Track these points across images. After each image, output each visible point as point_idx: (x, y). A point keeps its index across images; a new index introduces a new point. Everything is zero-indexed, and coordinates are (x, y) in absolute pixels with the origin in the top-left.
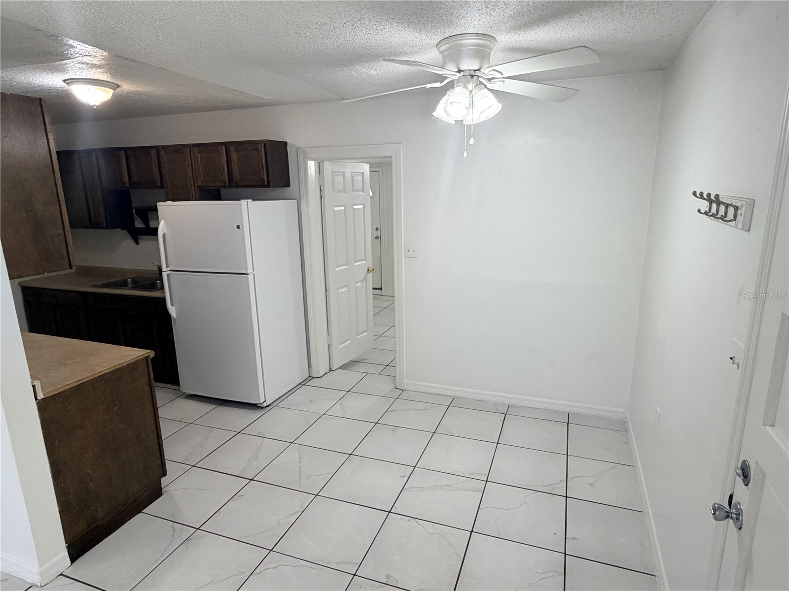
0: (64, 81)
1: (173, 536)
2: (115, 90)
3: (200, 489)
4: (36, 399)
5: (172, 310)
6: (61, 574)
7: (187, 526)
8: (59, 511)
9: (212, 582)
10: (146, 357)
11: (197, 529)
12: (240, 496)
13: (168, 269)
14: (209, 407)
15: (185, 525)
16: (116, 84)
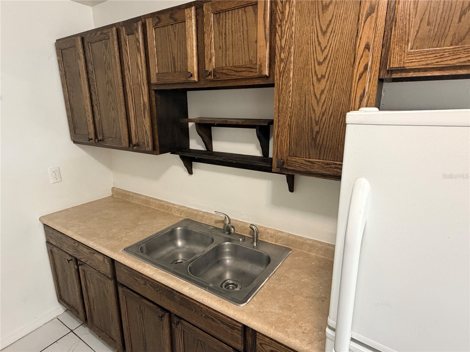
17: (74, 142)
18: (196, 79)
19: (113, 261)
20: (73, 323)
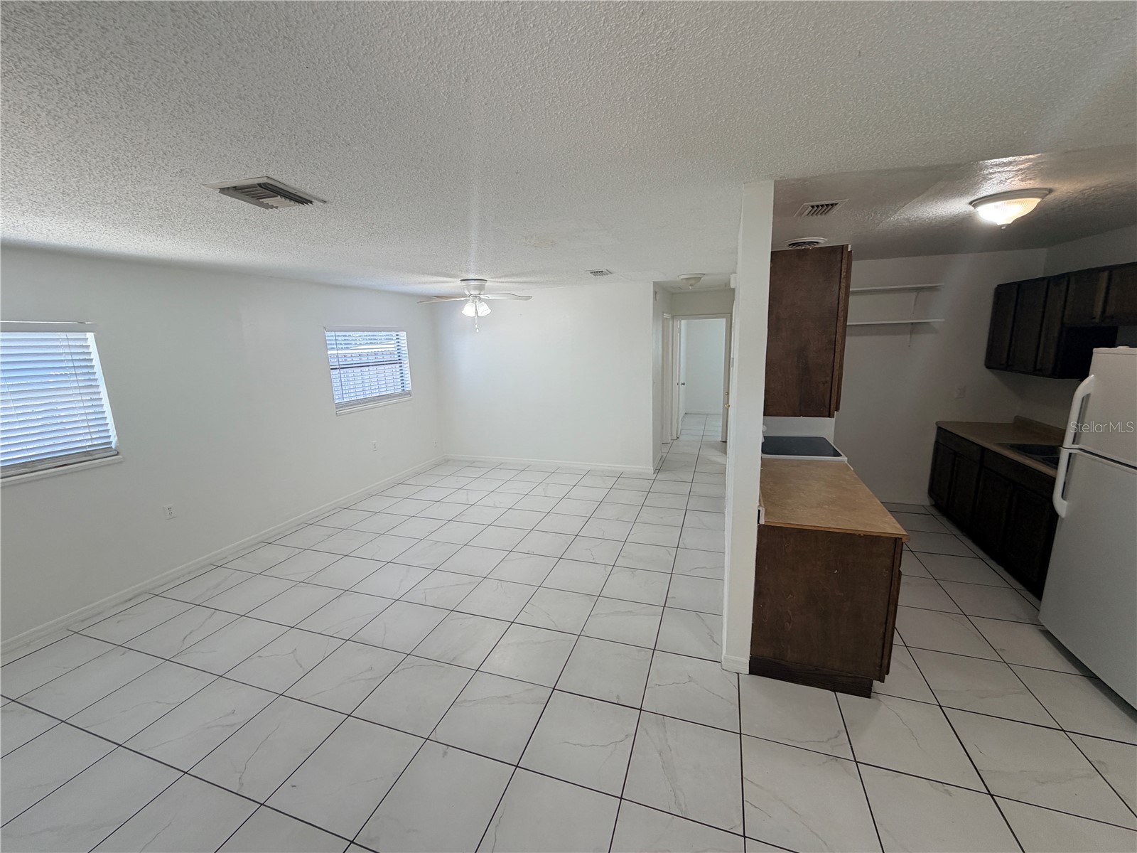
0: (971, 203)
1: (829, 740)
2: (1043, 198)
3: (912, 733)
4: (758, 523)
5: (1061, 506)
6: (738, 674)
7: (852, 748)
8: (753, 624)
9: (800, 815)
10: (896, 538)
11: (855, 761)
12: (947, 790)
13: (1077, 446)
14: (1067, 667)
15: (851, 744)
16: (1046, 189)
17: (987, 367)
18: (1097, 320)
19: (984, 449)
20: (934, 511)
